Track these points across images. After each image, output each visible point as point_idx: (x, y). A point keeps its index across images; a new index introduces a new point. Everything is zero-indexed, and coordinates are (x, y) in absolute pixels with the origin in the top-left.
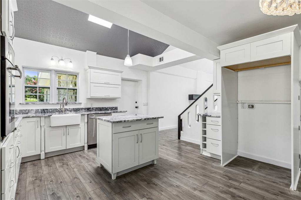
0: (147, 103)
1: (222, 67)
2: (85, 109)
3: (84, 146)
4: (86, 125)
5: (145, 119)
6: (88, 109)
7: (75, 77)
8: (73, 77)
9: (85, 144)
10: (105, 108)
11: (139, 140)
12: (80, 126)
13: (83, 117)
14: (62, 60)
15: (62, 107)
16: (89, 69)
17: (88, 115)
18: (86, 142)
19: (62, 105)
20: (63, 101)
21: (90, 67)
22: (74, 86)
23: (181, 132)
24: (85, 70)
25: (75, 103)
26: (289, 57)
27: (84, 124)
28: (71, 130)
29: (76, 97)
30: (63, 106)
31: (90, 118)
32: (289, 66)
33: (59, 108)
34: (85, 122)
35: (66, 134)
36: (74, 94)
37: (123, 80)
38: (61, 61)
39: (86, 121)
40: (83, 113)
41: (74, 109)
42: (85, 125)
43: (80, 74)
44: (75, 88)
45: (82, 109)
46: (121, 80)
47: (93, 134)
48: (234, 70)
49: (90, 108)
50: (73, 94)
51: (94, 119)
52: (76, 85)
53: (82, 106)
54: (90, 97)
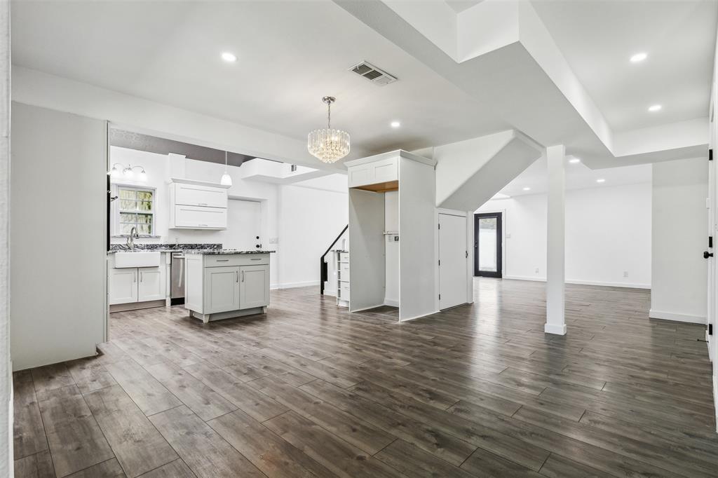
0: (278, 239)
1: (350, 188)
2: (166, 246)
3: (165, 300)
4: (169, 268)
5: (247, 253)
6: (171, 246)
7: (148, 194)
8: (145, 195)
9: (166, 297)
10: (199, 245)
11: (239, 279)
12: (159, 269)
13: (164, 255)
14: (129, 169)
15: (129, 242)
16: (173, 184)
17: (171, 253)
18: (168, 293)
19: (130, 239)
20: (132, 233)
21: (174, 181)
22: (147, 208)
23: (325, 283)
24: (167, 184)
25: (150, 237)
26: (396, 182)
27: (164, 267)
28: (145, 275)
29: (150, 227)
30: (132, 240)
31: (174, 258)
32: (396, 192)
33: (126, 243)
34: (166, 264)
35: (138, 280)
36: (147, 222)
37: (230, 198)
38: (127, 171)
39: (168, 262)
40: (164, 251)
41: (147, 245)
42: (166, 269)
43: (157, 191)
44: (149, 212)
45: (161, 246)
46: (226, 200)
47: (178, 282)
48: (375, 191)
49: (175, 245)
50: (144, 222)
51: (181, 260)
52: (149, 208)
53: (161, 242)
54: (174, 227)
